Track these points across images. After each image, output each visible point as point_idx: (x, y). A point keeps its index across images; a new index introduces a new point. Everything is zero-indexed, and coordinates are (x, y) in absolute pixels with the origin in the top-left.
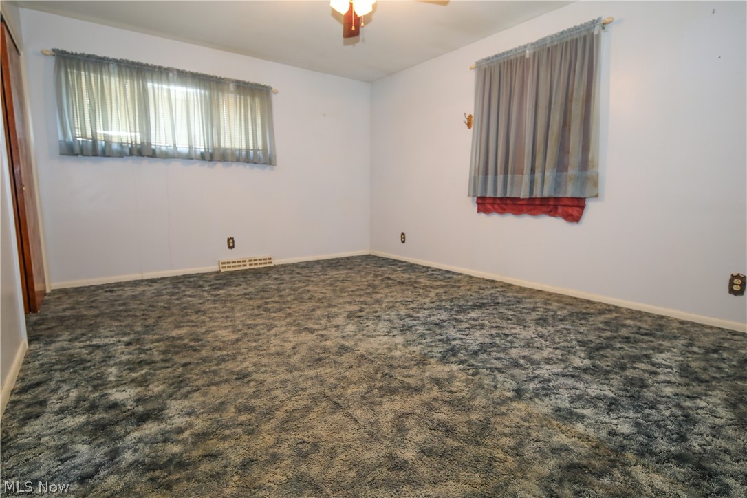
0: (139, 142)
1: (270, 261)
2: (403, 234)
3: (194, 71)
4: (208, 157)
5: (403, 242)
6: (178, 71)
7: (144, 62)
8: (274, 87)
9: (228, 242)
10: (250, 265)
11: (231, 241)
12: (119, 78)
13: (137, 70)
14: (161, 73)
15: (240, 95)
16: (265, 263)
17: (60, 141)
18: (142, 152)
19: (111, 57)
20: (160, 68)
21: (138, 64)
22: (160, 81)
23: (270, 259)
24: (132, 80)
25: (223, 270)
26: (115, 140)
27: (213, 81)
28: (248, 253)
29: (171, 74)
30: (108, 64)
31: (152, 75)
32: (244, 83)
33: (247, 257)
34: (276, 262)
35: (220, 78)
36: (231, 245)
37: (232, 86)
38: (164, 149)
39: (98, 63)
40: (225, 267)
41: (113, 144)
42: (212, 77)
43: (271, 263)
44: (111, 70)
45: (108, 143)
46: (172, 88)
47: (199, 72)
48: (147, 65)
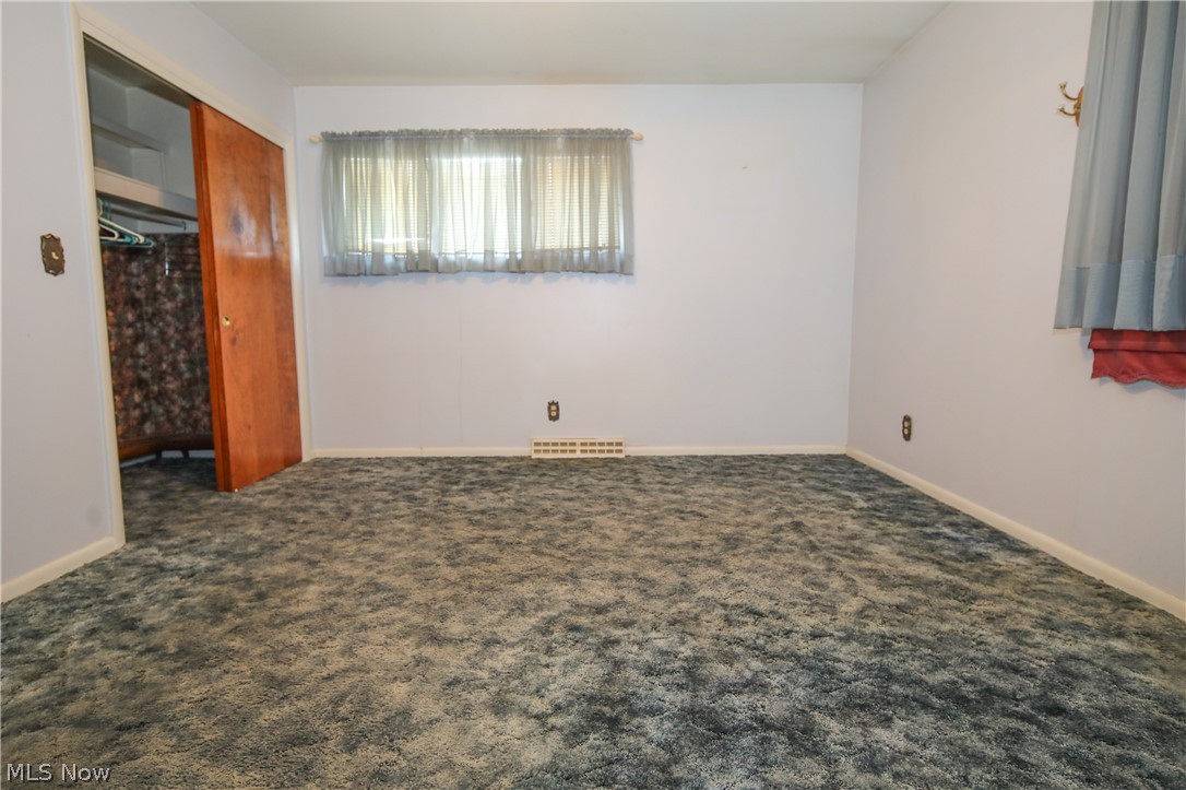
0: (416, 250)
1: (619, 448)
2: (907, 419)
3: (499, 127)
4: (514, 268)
5: (907, 437)
6: (476, 132)
7: (430, 127)
8: (636, 131)
9: (549, 408)
10: (582, 451)
11: (554, 408)
12: (396, 159)
13: (420, 142)
14: (450, 140)
15: (572, 157)
16: (609, 451)
17: (325, 258)
18: (421, 266)
19: (386, 129)
20: (451, 132)
21: (420, 133)
22: (450, 154)
23: (620, 444)
24: (413, 159)
25: (534, 456)
26: (389, 250)
27: (529, 138)
28: (580, 433)
29: (465, 140)
30: (383, 140)
31: (439, 147)
32: (582, 132)
33: (578, 437)
34: (632, 450)
35: (542, 132)
36: (554, 414)
37: (560, 142)
38: (452, 258)
39: (368, 142)
40: (538, 451)
41: (386, 257)
42: (528, 132)
43: (621, 451)
44: (387, 149)
45: (378, 255)
46: (466, 160)
47: (508, 127)
48: (434, 133)
